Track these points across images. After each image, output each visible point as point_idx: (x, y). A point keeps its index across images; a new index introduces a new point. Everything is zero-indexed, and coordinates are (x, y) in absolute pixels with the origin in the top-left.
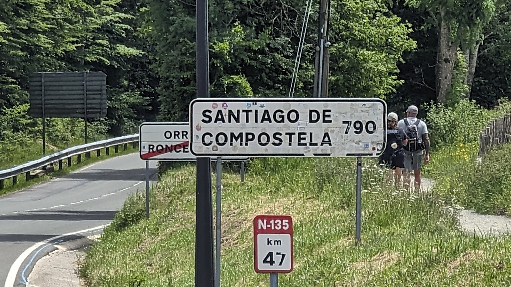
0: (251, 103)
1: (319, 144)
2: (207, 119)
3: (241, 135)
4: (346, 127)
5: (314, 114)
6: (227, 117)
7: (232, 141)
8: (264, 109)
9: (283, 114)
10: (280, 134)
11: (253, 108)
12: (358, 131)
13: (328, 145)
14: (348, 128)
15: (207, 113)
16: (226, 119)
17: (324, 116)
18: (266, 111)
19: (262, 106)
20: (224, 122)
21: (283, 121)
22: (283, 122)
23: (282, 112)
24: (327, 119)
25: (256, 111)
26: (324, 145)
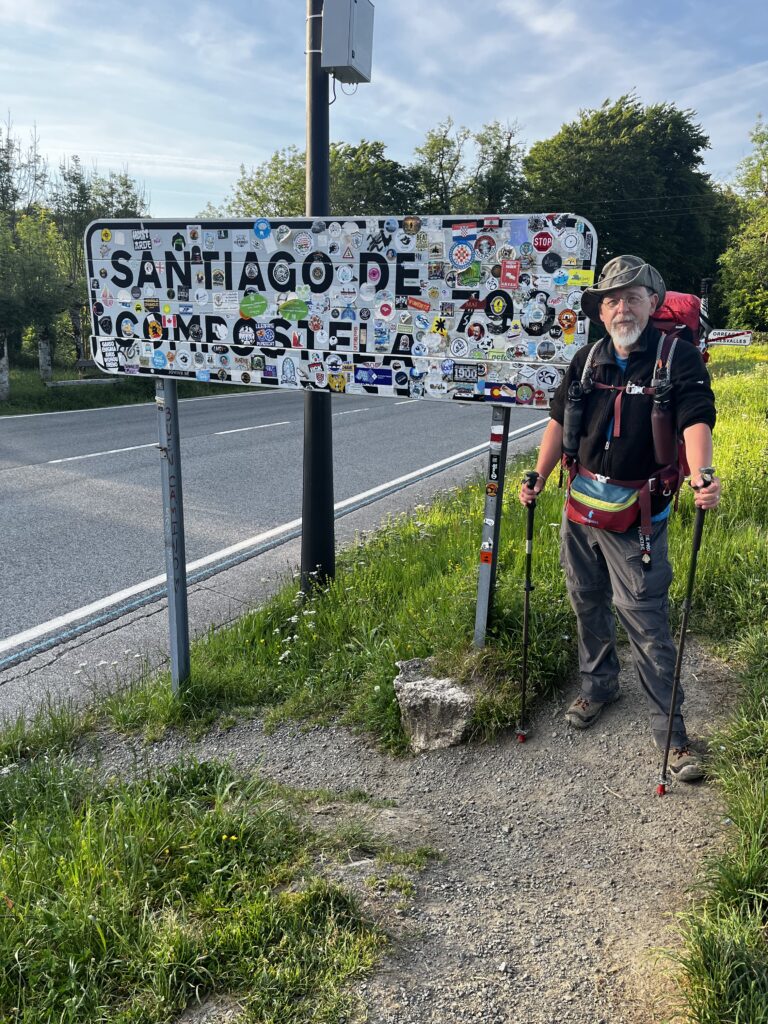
0: (216, 231)
2: (122, 276)
3: (195, 320)
4: (463, 310)
5: (373, 267)
6: (164, 271)
7: (176, 336)
8: (248, 248)
9: (292, 266)
10: (287, 325)
11: (221, 247)
12: (498, 323)
14: (468, 313)
15: (122, 261)
16: (162, 276)
17: (402, 274)
18: (251, 257)
19: (241, 243)
20: (158, 285)
21: (291, 286)
22: (293, 289)
23: (290, 259)
24: (408, 282)
25: (228, 256)
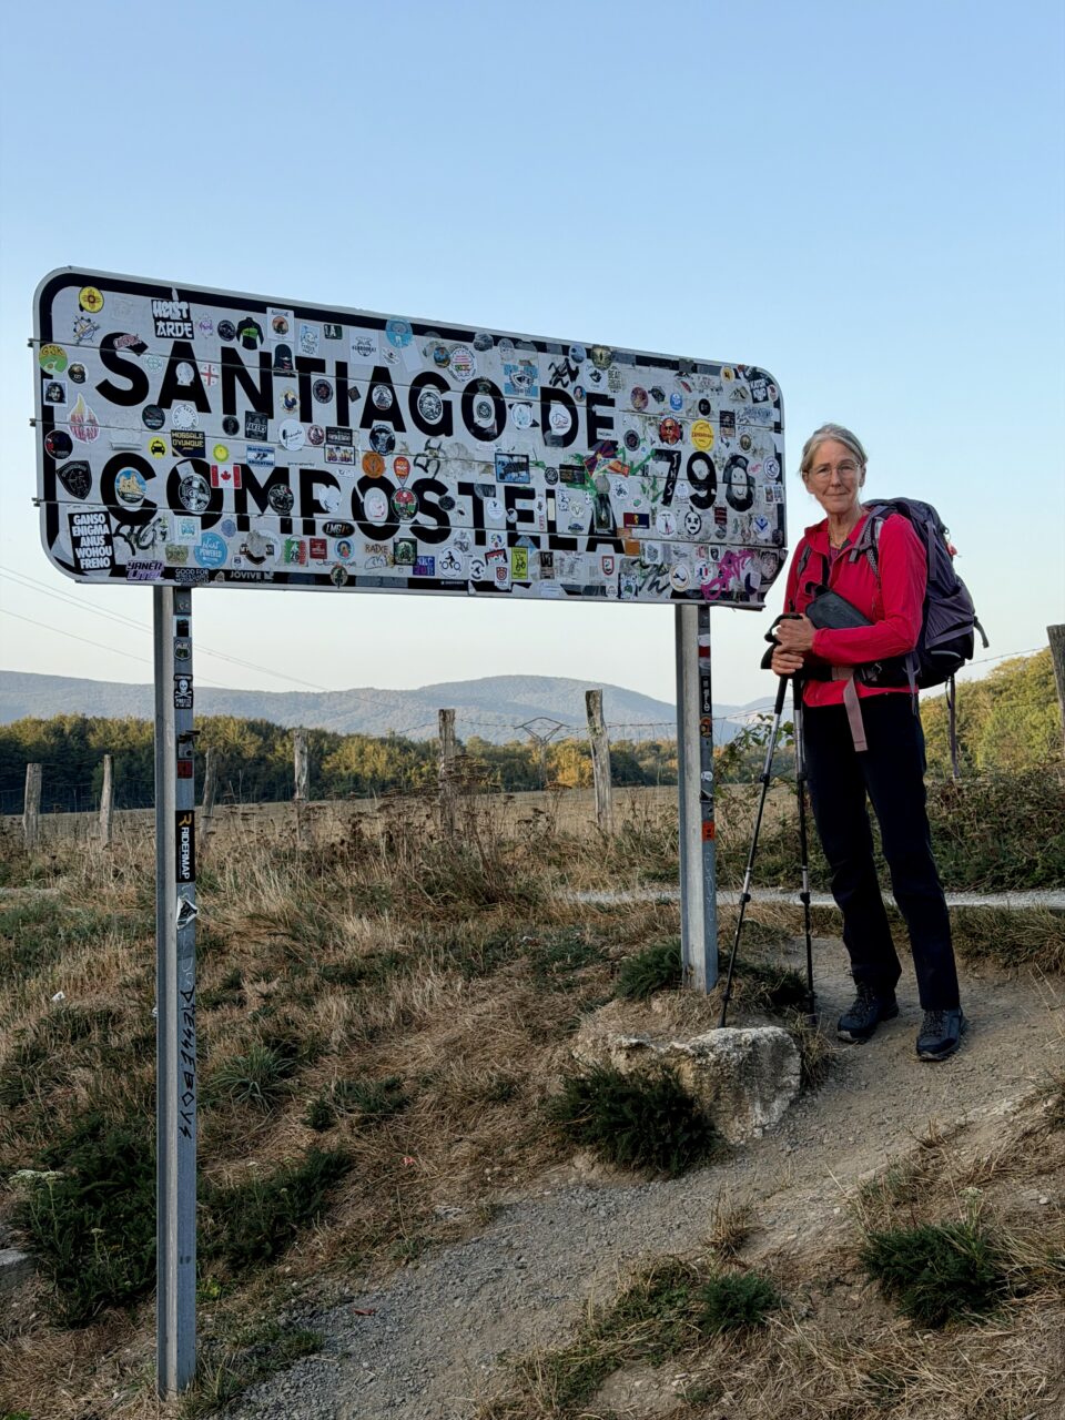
0: (321, 325)
1: (583, 541)
2: (124, 384)
3: (280, 475)
4: (666, 475)
6: (217, 382)
7: (241, 506)
8: (376, 360)
9: (447, 396)
10: (441, 489)
12: (703, 494)
13: (611, 547)
14: (671, 481)
15: (124, 354)
16: (214, 391)
17: (593, 422)
18: (381, 376)
19: (365, 349)
20: (203, 406)
21: (446, 428)
22: (449, 433)
23: (443, 385)
24: (601, 434)
26: (599, 546)
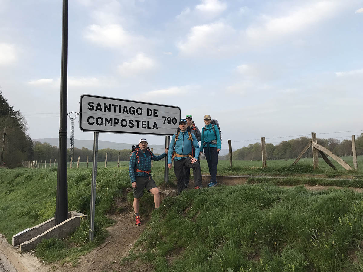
2: (91, 108)
3: (111, 119)
5: (150, 112)
7: (106, 123)
10: (133, 121)
11: (119, 104)
12: (169, 122)
14: (165, 120)
18: (125, 107)
20: (101, 111)
22: (134, 114)
23: (134, 108)
26: (154, 128)
